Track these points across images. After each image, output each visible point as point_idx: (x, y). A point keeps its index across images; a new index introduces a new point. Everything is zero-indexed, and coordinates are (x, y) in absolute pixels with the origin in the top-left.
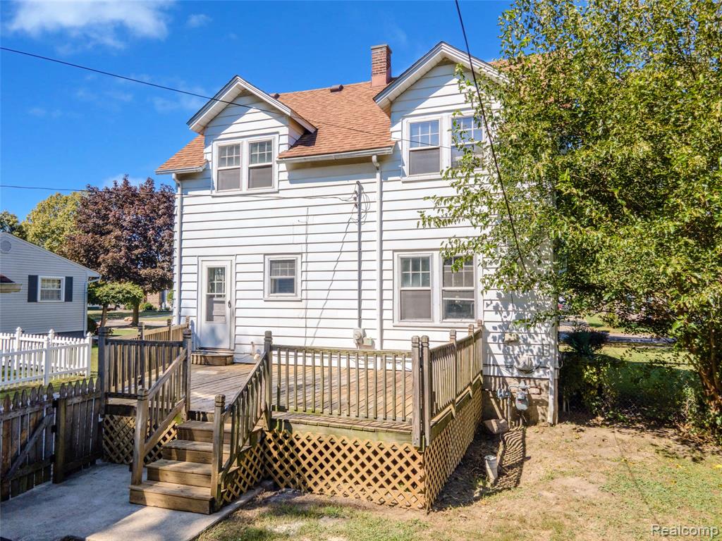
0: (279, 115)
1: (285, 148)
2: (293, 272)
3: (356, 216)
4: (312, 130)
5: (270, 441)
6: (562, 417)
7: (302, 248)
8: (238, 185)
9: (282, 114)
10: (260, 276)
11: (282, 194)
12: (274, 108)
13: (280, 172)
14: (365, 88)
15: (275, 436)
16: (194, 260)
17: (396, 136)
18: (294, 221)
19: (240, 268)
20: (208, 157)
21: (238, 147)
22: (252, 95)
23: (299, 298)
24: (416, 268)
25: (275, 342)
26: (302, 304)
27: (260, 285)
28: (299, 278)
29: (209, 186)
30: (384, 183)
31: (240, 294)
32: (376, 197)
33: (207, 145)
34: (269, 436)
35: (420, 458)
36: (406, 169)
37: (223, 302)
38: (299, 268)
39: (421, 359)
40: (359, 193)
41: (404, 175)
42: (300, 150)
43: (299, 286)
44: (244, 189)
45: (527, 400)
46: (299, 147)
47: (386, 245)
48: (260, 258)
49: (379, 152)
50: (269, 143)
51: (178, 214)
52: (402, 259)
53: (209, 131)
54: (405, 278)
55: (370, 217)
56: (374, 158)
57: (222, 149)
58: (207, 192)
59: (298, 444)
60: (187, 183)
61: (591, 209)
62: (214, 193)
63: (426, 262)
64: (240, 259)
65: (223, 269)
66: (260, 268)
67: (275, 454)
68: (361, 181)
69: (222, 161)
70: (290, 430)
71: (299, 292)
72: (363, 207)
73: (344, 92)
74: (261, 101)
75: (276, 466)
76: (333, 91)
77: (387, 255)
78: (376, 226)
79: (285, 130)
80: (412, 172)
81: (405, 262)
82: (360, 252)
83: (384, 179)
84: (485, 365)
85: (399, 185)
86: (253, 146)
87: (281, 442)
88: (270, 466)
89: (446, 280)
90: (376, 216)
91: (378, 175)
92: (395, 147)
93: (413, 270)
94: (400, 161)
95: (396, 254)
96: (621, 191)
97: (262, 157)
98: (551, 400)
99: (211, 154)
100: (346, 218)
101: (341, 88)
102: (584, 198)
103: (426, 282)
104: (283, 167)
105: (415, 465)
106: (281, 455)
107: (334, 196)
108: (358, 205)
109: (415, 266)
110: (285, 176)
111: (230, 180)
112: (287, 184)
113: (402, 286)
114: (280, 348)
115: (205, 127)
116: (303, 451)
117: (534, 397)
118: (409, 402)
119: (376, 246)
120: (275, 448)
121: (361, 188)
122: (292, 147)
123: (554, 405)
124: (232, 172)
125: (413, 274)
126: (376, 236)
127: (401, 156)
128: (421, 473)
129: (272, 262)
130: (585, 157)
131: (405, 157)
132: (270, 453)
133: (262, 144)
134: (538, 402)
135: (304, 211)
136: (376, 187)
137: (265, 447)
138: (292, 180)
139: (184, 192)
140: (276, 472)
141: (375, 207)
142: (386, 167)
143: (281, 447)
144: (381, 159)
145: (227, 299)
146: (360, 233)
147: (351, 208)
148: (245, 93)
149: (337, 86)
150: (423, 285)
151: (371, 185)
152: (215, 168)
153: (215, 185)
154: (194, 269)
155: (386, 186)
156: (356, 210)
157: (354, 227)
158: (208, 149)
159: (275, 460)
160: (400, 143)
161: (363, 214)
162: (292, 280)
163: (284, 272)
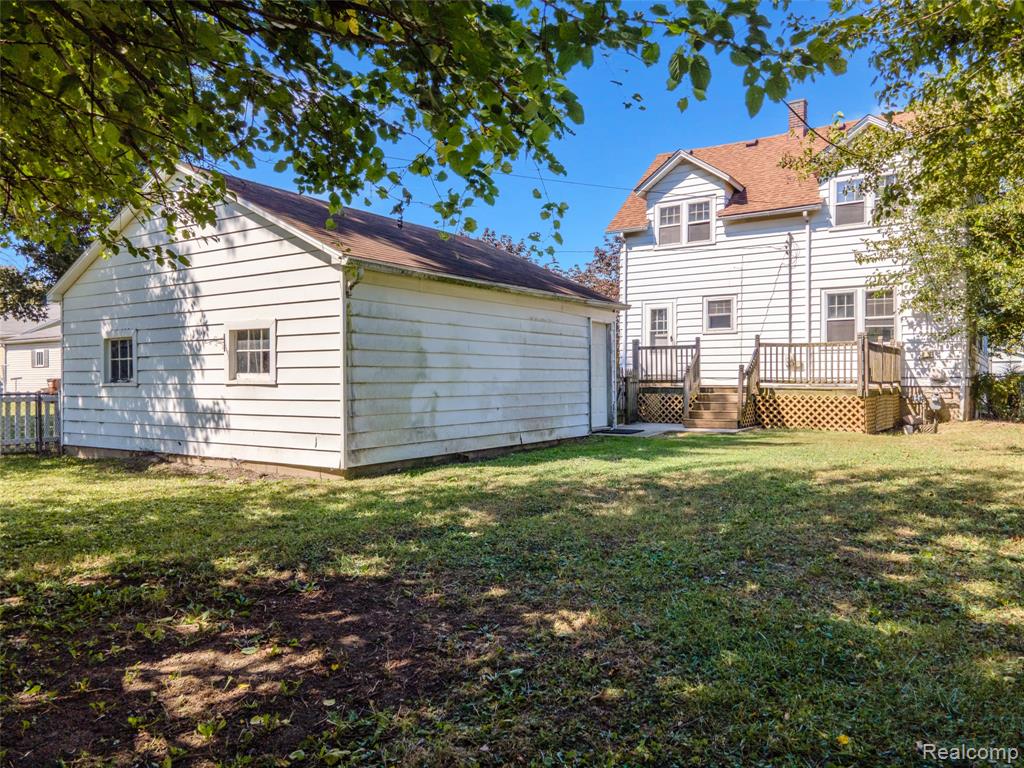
0: (717, 180)
1: (722, 207)
2: (729, 310)
3: (787, 262)
4: (741, 189)
5: (759, 401)
6: (972, 415)
7: (738, 290)
8: (678, 240)
9: (719, 179)
10: (699, 315)
11: (718, 246)
12: (711, 174)
13: (717, 227)
14: (781, 141)
15: (763, 398)
16: (639, 304)
17: (823, 194)
18: (731, 267)
19: (680, 309)
20: (651, 217)
21: (678, 208)
22: (691, 163)
23: (735, 331)
24: (841, 302)
25: (761, 341)
26: (738, 336)
27: (699, 322)
28: (734, 314)
29: (653, 242)
30: (813, 234)
31: (680, 330)
32: (805, 245)
33: (649, 207)
34: (759, 398)
35: (862, 403)
36: (833, 221)
37: (666, 338)
38: (734, 306)
39: (863, 346)
40: (790, 243)
41: (831, 226)
42: (734, 208)
43: (734, 321)
44: (684, 242)
45: (940, 402)
46: (733, 205)
47: (813, 285)
48: (700, 300)
49: (810, 208)
50: (707, 204)
51: (624, 265)
52: (829, 295)
53: (651, 195)
54: (831, 312)
55: (800, 261)
56: (805, 213)
57: (663, 211)
58: (650, 247)
59: (779, 401)
60: (631, 240)
61: (997, 247)
62: (656, 247)
63: (850, 297)
64: (680, 301)
65: (666, 310)
66: (699, 307)
67: (763, 409)
68: (792, 232)
69: (663, 220)
70: (774, 394)
71: (735, 326)
72: (794, 254)
73: (760, 146)
74: (699, 168)
75: (764, 416)
76: (748, 146)
77: (815, 293)
78: (805, 269)
79: (722, 192)
80: (837, 224)
81: (831, 298)
82: (790, 290)
83: (813, 229)
84: (903, 378)
85: (827, 234)
86: (692, 207)
87: (767, 401)
88: (760, 416)
89: (869, 311)
90: (805, 261)
91: (807, 227)
92: (824, 204)
93: (848, 303)
94: (828, 214)
95: (823, 291)
96: (1015, 235)
97: (700, 216)
98: (962, 404)
99: (653, 214)
100: (778, 263)
101: (757, 143)
102: (992, 239)
103: (851, 312)
104: (720, 223)
105: (858, 407)
106: (767, 409)
107: (769, 245)
108: (789, 252)
109: (840, 301)
110: (722, 230)
111: (670, 236)
112: (724, 238)
113: (829, 317)
114: (767, 345)
115: (647, 192)
116: (783, 405)
117: (946, 401)
118: (855, 365)
119: (805, 285)
120: (763, 405)
121: (791, 238)
122: (727, 206)
123: (965, 407)
124: (672, 229)
125: (839, 308)
126: (805, 277)
127: (828, 210)
128: (862, 420)
129: (709, 302)
130: (986, 211)
131: (832, 211)
132: (759, 409)
133: (700, 205)
134: (950, 405)
135: (739, 259)
136: (805, 237)
137: (756, 405)
138: (728, 234)
139: (629, 247)
140: (763, 420)
141: (805, 253)
142: (814, 219)
143: (767, 404)
144: (810, 213)
145: (669, 335)
146: (790, 275)
147: (783, 255)
148: (684, 162)
149: (753, 141)
150: (848, 316)
151: (801, 236)
152: (656, 226)
153: (657, 241)
154: (639, 311)
155: (814, 235)
156: (787, 256)
157: (786, 270)
158: (651, 211)
159: (763, 413)
160: (827, 200)
161: (793, 260)
162: (729, 316)
163: (720, 311)
